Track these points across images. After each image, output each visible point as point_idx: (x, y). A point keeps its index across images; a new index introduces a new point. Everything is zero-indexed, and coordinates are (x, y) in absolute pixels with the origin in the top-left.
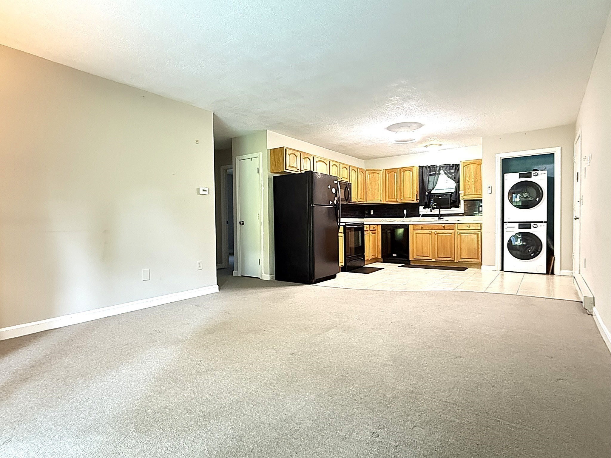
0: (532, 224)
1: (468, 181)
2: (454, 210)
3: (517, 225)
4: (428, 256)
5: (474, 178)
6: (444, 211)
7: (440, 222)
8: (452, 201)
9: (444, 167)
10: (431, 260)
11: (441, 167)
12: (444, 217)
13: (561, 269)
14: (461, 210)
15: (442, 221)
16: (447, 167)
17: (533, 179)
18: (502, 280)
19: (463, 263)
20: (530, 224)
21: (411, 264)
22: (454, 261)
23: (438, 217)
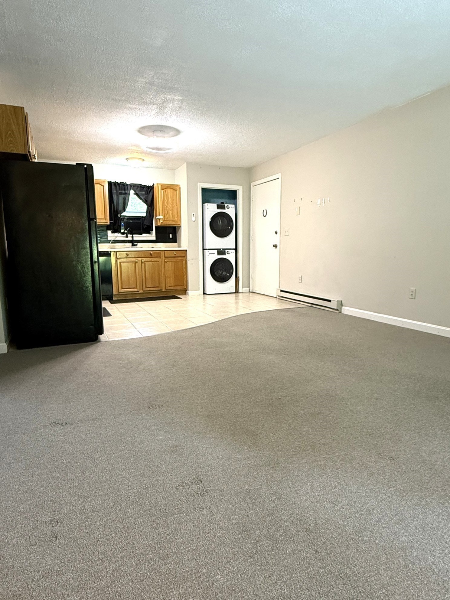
0: (226, 251)
1: (166, 206)
2: (145, 237)
3: (216, 251)
4: (136, 287)
5: (171, 203)
6: (137, 237)
7: (134, 249)
8: (145, 226)
9: (135, 186)
10: (139, 291)
11: (131, 185)
12: (138, 244)
13: (243, 288)
14: (153, 236)
15: (137, 247)
16: (138, 187)
17: (226, 211)
18: (204, 303)
19: (171, 291)
20: (225, 251)
21: (114, 299)
22: (162, 290)
23: (131, 244)
